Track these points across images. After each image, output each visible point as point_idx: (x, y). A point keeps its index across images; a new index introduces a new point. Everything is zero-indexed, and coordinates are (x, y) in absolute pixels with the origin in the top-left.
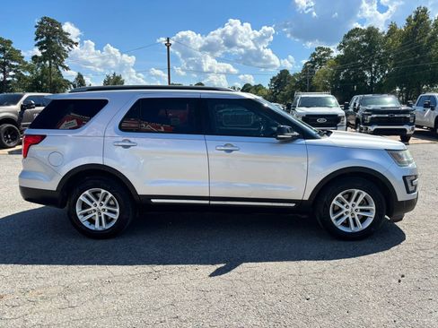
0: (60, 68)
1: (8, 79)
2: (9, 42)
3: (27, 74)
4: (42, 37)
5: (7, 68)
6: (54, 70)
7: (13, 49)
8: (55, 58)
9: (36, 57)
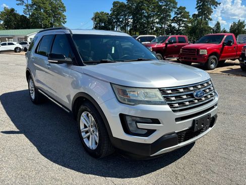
0: (207, 19)
1: (180, 28)
2: (185, 8)
3: (190, 25)
4: (201, 3)
5: (181, 23)
6: (203, 21)
7: (186, 12)
8: (205, 14)
9: (195, 14)
